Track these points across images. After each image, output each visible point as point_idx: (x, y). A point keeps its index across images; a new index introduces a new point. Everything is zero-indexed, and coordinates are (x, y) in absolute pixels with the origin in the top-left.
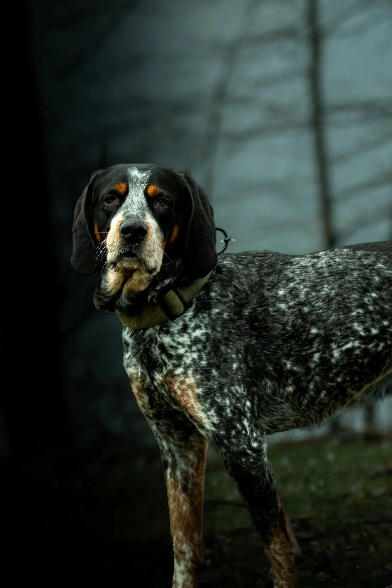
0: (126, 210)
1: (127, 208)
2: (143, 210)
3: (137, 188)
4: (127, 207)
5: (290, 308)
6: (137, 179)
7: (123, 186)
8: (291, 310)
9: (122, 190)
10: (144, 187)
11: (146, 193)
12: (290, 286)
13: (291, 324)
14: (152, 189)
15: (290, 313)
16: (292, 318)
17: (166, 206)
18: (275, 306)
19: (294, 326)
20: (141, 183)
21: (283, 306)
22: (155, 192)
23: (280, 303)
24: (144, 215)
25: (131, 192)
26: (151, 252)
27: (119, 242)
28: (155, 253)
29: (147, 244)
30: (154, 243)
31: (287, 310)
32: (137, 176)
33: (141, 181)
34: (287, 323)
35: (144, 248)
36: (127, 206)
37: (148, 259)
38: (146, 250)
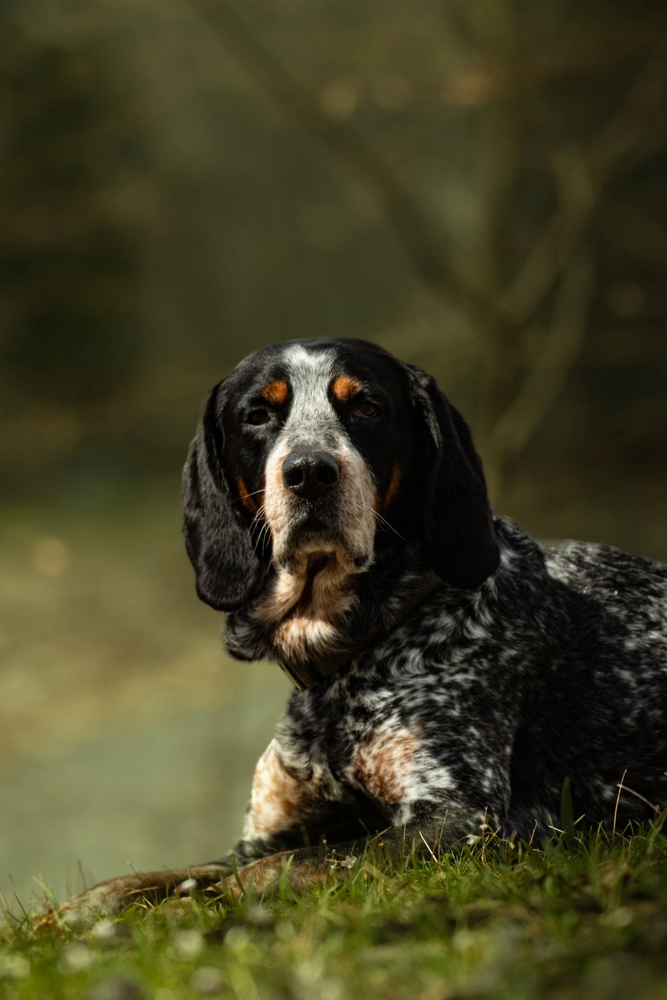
0: (292, 434)
1: (295, 429)
2: (330, 428)
3: (311, 386)
4: (293, 428)
5: (641, 682)
6: (308, 370)
7: (281, 386)
8: (642, 689)
9: (278, 395)
10: (326, 382)
11: (331, 393)
12: (652, 637)
13: (635, 715)
14: (343, 385)
15: (640, 693)
16: (640, 704)
17: (375, 417)
18: (610, 670)
19: (641, 719)
20: (319, 375)
21: (626, 675)
22: (351, 390)
23: (621, 668)
24: (332, 442)
25: (299, 398)
26: (353, 516)
27: (286, 503)
28: (363, 519)
29: (343, 499)
30: (358, 497)
31: (633, 684)
32: (306, 361)
33: (316, 371)
34: (628, 711)
35: (338, 508)
36: (293, 425)
37: (349, 531)
38: (343, 511)
